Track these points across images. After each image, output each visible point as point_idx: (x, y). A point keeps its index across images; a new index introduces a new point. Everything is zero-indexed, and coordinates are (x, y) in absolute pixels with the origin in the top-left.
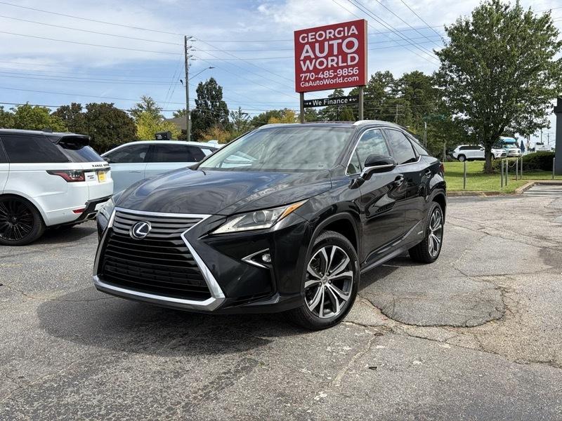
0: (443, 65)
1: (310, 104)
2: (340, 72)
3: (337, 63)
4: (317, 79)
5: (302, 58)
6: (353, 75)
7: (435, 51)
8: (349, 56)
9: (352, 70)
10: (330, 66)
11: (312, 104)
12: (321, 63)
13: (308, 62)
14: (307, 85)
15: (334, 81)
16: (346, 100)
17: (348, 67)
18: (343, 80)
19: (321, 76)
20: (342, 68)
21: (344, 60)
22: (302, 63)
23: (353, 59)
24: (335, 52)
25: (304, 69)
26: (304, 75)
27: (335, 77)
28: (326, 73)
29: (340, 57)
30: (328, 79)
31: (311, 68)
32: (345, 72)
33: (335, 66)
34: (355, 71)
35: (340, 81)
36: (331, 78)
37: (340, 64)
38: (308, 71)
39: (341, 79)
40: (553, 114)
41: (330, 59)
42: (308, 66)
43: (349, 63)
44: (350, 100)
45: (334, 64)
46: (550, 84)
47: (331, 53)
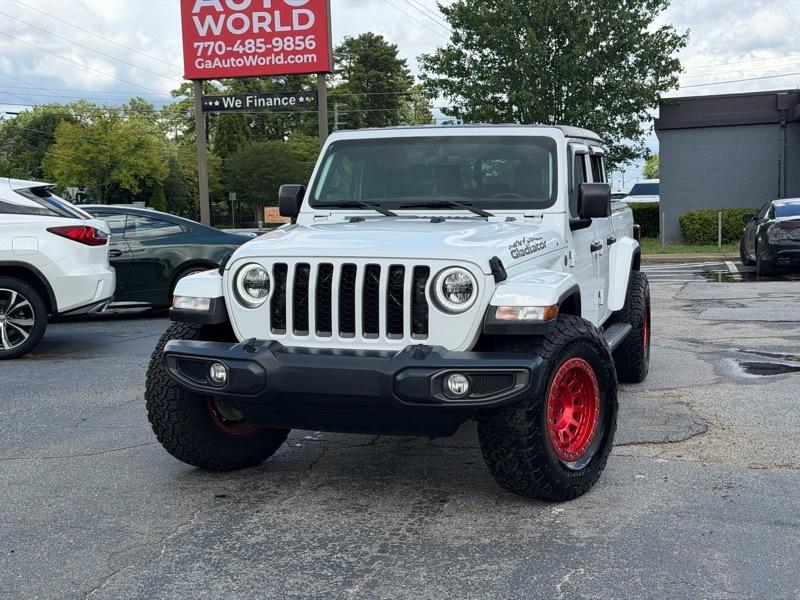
0: (456, 34)
1: (217, 103)
2: (279, 44)
3: (272, 25)
4: (228, 55)
5: (196, 9)
6: (305, 51)
7: (440, 7)
8: (295, 13)
9: (303, 40)
10: (256, 30)
11: (222, 104)
12: (238, 24)
13: (209, 19)
14: (209, 65)
15: (266, 61)
16: (293, 100)
17: (293, 34)
18: (285, 59)
19: (237, 48)
20: (282, 35)
21: (286, 20)
22: (196, 19)
23: (303, 19)
24: (267, 3)
25: (202, 32)
26: (201, 44)
27: (268, 53)
28: (250, 44)
29: (277, 13)
30: (254, 54)
31: (217, 31)
32: (288, 43)
33: (268, 30)
34: (310, 43)
35: (279, 60)
36: (260, 55)
37: (278, 28)
38: (210, 36)
39: (282, 57)
40: (653, 132)
41: (256, 15)
42: (209, 27)
43: (297, 27)
44: (301, 99)
45: (265, 26)
46: (645, 75)
47: (257, 4)
